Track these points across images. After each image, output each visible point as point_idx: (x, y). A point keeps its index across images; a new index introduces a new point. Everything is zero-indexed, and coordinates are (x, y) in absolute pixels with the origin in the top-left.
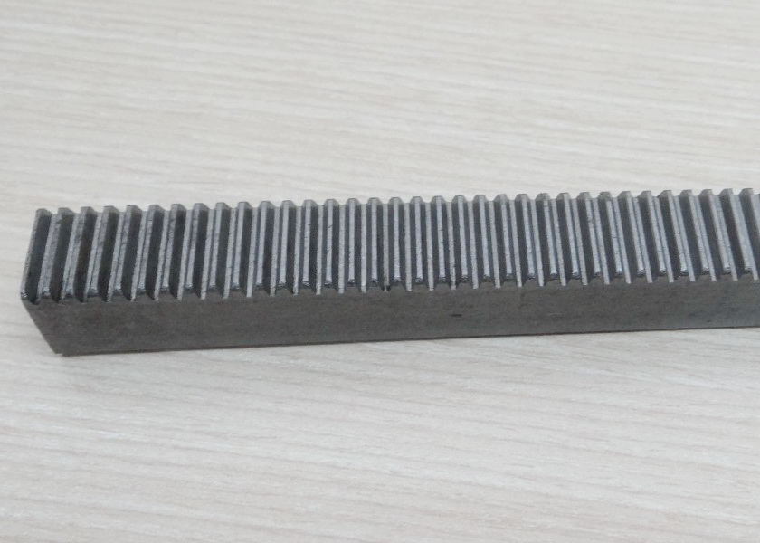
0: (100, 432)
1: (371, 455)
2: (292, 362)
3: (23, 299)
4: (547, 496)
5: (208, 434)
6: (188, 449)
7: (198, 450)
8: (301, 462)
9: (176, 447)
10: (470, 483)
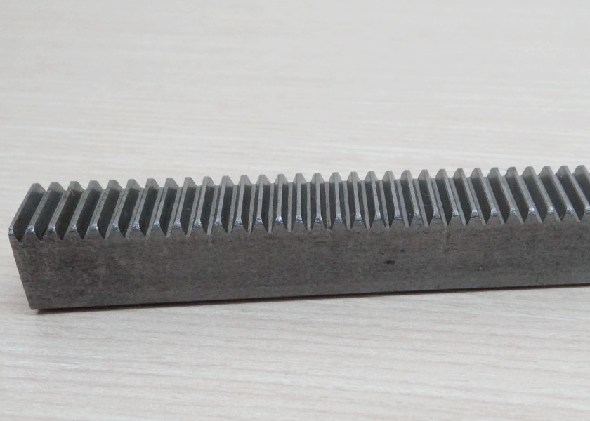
0: (62, 364)
1: (315, 375)
2: (242, 313)
3: (10, 235)
4: (484, 402)
5: (163, 364)
6: (143, 375)
7: (153, 375)
8: (249, 382)
9: (131, 374)
10: (409, 395)
